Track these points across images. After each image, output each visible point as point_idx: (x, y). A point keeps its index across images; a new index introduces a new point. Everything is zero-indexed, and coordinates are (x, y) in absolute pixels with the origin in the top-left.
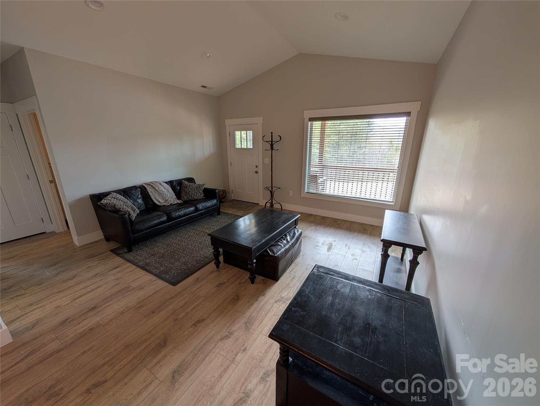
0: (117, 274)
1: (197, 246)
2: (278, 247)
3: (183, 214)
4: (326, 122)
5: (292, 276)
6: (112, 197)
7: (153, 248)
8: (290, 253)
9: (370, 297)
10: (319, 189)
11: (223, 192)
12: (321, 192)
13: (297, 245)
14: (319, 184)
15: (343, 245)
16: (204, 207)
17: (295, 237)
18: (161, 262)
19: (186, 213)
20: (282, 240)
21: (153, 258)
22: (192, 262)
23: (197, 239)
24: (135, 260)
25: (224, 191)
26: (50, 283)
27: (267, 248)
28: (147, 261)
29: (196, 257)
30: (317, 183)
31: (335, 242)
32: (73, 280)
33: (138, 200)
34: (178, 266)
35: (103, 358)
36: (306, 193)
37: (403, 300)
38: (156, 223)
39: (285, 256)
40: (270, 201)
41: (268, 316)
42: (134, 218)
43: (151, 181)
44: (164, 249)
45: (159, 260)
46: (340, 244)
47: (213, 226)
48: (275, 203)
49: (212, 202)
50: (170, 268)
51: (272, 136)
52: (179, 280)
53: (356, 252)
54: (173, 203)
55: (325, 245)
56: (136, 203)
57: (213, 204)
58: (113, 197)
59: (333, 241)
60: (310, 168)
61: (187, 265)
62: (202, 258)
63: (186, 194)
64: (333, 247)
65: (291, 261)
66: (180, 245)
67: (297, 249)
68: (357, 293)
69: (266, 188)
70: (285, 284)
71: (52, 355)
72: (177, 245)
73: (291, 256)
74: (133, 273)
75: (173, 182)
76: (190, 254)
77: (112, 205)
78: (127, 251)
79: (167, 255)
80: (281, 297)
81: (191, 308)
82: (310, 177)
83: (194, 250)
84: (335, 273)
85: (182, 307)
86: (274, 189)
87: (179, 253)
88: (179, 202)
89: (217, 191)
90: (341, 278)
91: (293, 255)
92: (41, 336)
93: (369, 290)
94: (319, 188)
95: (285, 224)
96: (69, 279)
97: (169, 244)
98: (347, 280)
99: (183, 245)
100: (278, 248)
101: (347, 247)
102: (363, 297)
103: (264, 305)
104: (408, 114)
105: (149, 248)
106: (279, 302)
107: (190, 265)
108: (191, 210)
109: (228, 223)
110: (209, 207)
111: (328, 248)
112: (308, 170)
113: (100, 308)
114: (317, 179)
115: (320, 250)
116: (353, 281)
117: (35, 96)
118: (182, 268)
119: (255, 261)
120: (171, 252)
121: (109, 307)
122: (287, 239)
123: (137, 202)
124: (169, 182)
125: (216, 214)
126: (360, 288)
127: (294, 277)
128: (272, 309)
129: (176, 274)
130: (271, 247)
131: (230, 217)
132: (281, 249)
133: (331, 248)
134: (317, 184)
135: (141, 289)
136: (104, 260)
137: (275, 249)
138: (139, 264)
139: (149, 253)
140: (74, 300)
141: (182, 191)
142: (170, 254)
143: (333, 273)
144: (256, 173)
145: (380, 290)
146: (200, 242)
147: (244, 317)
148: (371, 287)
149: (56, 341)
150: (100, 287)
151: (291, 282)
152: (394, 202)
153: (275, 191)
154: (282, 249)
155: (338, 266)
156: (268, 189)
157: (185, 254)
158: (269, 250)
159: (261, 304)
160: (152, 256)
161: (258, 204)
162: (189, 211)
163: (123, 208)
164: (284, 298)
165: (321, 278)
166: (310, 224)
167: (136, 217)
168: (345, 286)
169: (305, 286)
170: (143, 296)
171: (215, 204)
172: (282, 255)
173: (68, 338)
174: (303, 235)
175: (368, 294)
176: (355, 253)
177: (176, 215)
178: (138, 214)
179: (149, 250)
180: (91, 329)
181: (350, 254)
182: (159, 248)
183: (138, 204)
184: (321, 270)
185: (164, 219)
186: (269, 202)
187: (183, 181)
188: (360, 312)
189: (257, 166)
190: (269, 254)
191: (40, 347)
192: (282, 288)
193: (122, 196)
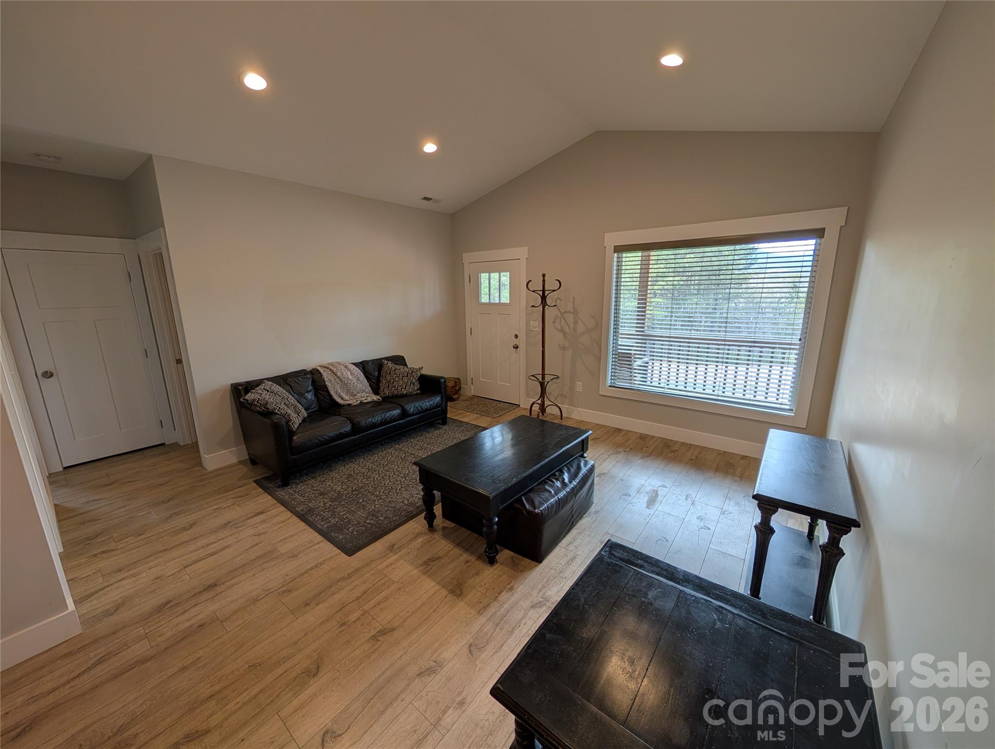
0: (260, 525)
1: (399, 482)
2: (543, 495)
3: (379, 421)
4: (651, 253)
5: (571, 555)
6: (264, 388)
7: (324, 481)
8: (568, 507)
9: (718, 625)
10: (635, 380)
11: (455, 382)
12: (638, 386)
13: (583, 490)
14: (635, 371)
15: (680, 495)
16: (418, 410)
17: (580, 475)
18: (334, 508)
19: (386, 419)
20: (553, 480)
21: (322, 500)
22: (387, 511)
23: (400, 469)
24: (291, 501)
25: (457, 381)
26: (155, 533)
27: (522, 495)
28: (310, 505)
29: (394, 502)
30: (631, 369)
31: (664, 489)
32: (189, 531)
33: (307, 394)
34: (361, 519)
35: (210, 684)
36: (610, 386)
37: (797, 642)
38: (332, 437)
39: (557, 512)
40: (539, 402)
41: (514, 635)
42: (296, 426)
43: (330, 362)
44: (342, 483)
45: (330, 505)
46: (674, 494)
47: (432, 444)
48: (549, 406)
49: (432, 400)
50: (347, 520)
51: (544, 281)
52: (360, 544)
53: (707, 512)
54: (366, 401)
55: (643, 493)
56: (303, 399)
57: (434, 403)
58: (265, 390)
59: (660, 486)
60: (617, 340)
61: (377, 517)
62: (405, 505)
63: (388, 385)
64: (660, 498)
65: (569, 523)
66: (370, 478)
67: (584, 498)
68: (689, 613)
69: (533, 376)
70: (555, 570)
71: (132, 667)
72: (365, 477)
73: (570, 514)
74: (285, 525)
75: (368, 364)
76: (385, 496)
77: (262, 403)
78: (280, 484)
79: (346, 496)
80: (543, 598)
81: (373, 602)
82: (617, 356)
83: (392, 489)
84: (646, 562)
85: (358, 599)
86: (547, 378)
87: (366, 492)
88: (375, 398)
89: (443, 380)
90: (658, 575)
91: (574, 512)
92: (123, 628)
93: (719, 609)
94: (635, 378)
95: (559, 448)
96: (185, 529)
97: (351, 475)
98: (671, 580)
99: (376, 478)
100: (543, 497)
101: (689, 501)
102: (702, 623)
103: (508, 611)
104: (818, 233)
105: (318, 480)
106: (539, 607)
107: (382, 518)
108: (394, 415)
109: (460, 439)
110: (427, 410)
111: (647, 502)
112: (613, 343)
113: (222, 586)
114: (631, 361)
115: (632, 503)
116: (685, 584)
117: (162, 227)
118: (368, 521)
119: (497, 519)
120: (353, 491)
121: (236, 587)
122: (564, 479)
123: (306, 398)
124: (360, 363)
125: (440, 421)
126: (698, 603)
127: (575, 557)
128: (524, 621)
129: (355, 533)
130: (529, 494)
131: (463, 430)
132: (549, 498)
133: (655, 502)
134: (631, 371)
135: (293, 557)
136: (242, 498)
137: (538, 498)
138: (297, 509)
139: (317, 490)
140: (185, 567)
141: (381, 379)
142: (350, 494)
143: (642, 562)
144: (514, 348)
145: (742, 612)
146: (404, 474)
147: (469, 632)
148: (724, 603)
149: (144, 641)
150: (228, 547)
151: (566, 567)
152: (794, 410)
153: (548, 382)
154: (551, 498)
155: (668, 541)
156: (536, 377)
157: (377, 496)
158: (525, 499)
159: (503, 609)
160: (321, 495)
161: (519, 405)
162: (390, 416)
163: (280, 408)
164: (551, 599)
165: (615, 572)
166: (615, 449)
167: (300, 424)
168: (666, 593)
169: (580, 585)
170: (293, 571)
171: (438, 404)
172: (550, 511)
173: (162, 639)
174: (597, 471)
175: (716, 617)
176: (706, 514)
177: (368, 422)
178: (305, 418)
179: (317, 484)
180: (201, 626)
181: (695, 517)
182: (334, 482)
183: (305, 401)
184: (618, 553)
185: (346, 430)
186: (537, 402)
187: (385, 361)
188: (694, 659)
189: (516, 336)
190: (525, 507)
191: (119, 649)
192: (549, 578)
193: (280, 387)
